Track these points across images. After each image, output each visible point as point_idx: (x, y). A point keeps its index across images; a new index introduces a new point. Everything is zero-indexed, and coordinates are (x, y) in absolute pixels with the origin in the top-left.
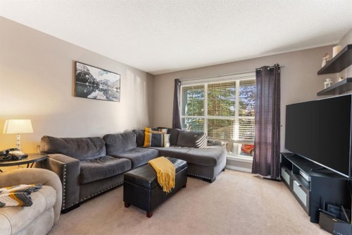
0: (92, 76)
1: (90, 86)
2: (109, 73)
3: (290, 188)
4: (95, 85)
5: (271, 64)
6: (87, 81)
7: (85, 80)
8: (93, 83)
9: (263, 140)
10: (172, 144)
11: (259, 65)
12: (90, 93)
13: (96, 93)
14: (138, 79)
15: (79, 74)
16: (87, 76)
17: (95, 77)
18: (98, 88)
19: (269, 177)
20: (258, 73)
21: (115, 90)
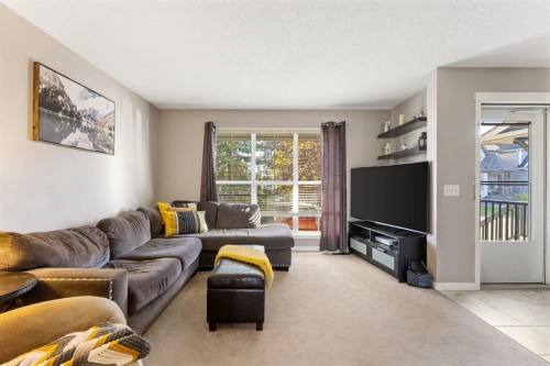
0: (68, 100)
1: (65, 119)
2: (97, 97)
3: (368, 258)
4: (74, 118)
5: (337, 120)
6: (59, 109)
7: (56, 107)
8: (71, 114)
9: (331, 210)
10: (211, 227)
11: (326, 119)
12: (65, 134)
13: (76, 136)
14: (139, 115)
15: (46, 91)
16: (60, 98)
17: (74, 101)
18: (79, 125)
19: (338, 251)
20: (325, 128)
21: (107, 130)
